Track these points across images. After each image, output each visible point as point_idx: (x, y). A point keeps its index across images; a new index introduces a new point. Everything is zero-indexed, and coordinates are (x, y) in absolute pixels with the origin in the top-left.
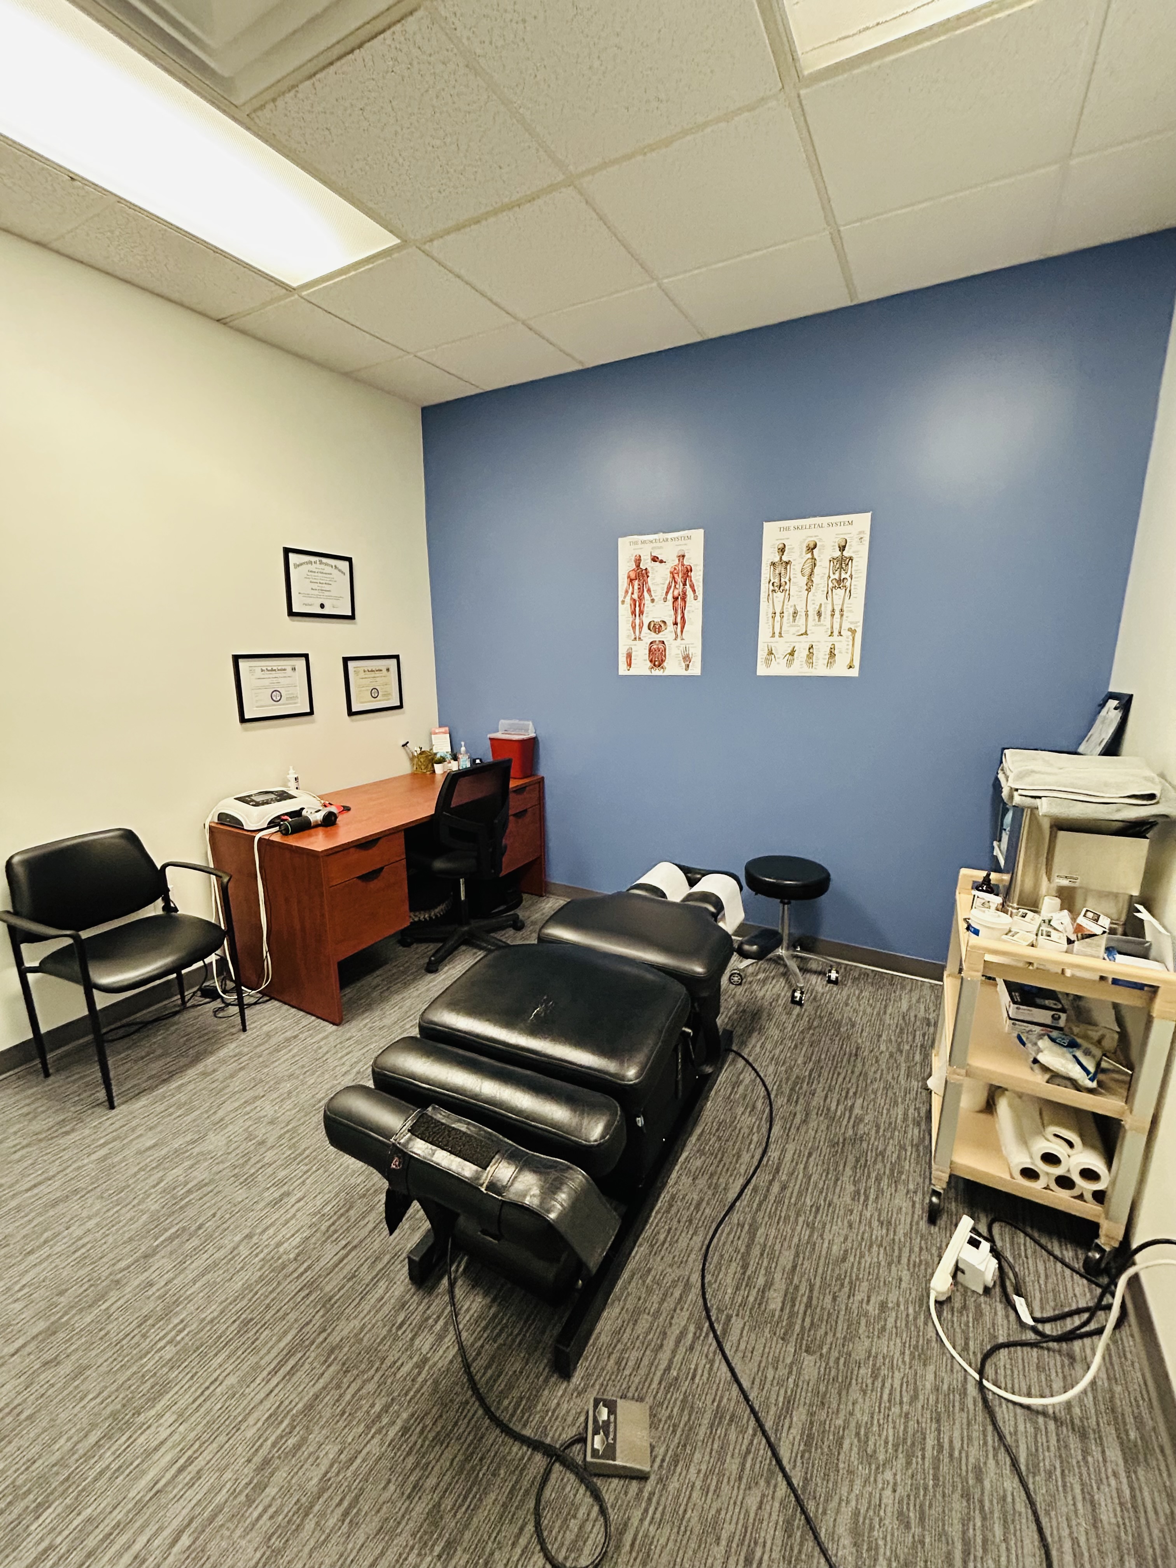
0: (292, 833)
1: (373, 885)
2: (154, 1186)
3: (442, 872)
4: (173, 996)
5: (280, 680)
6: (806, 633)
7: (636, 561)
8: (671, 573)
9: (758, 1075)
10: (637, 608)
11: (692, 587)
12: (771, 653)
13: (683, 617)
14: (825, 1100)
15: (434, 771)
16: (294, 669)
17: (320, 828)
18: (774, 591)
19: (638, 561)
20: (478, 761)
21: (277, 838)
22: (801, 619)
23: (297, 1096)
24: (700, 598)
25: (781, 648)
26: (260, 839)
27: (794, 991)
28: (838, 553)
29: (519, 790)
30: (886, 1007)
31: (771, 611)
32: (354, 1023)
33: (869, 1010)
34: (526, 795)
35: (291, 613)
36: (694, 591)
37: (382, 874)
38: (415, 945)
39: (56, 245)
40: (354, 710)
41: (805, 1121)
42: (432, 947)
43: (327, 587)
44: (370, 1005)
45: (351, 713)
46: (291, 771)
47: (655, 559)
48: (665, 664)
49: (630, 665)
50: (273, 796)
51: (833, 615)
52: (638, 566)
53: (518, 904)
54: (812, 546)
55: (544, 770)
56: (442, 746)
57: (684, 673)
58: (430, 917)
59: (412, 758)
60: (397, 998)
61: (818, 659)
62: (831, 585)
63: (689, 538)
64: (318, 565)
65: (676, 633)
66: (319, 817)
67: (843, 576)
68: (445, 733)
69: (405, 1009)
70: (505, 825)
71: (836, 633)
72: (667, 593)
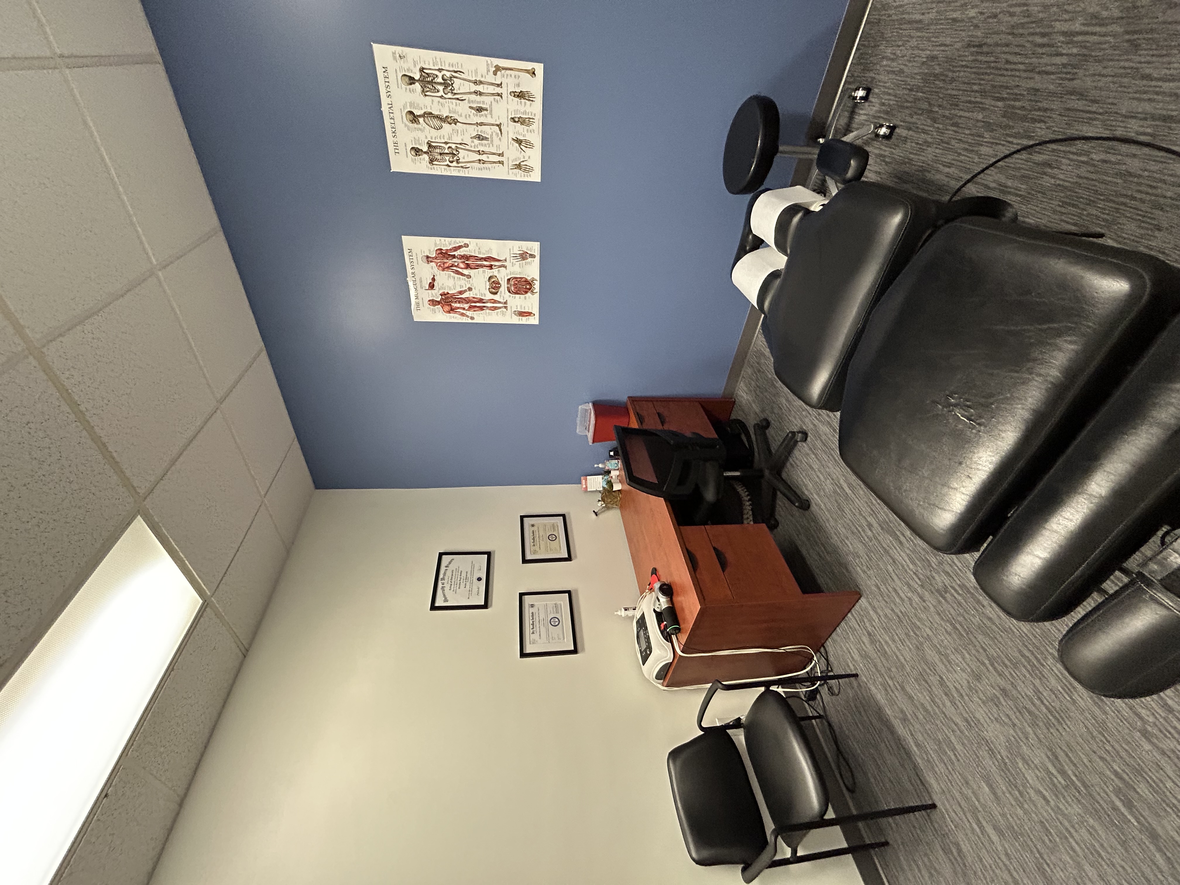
0: (679, 624)
1: (730, 557)
2: (1047, 802)
3: (718, 492)
4: (812, 724)
5: (541, 618)
6: (499, 126)
7: (434, 305)
8: (443, 270)
9: (992, 165)
10: (478, 304)
11: (456, 249)
12: (519, 166)
13: (485, 259)
14: (1047, 73)
15: (619, 491)
16: (532, 606)
17: (674, 599)
18: (458, 161)
19: (433, 303)
20: (612, 453)
21: (683, 638)
22: (487, 131)
23: (945, 647)
24: (466, 241)
25: (513, 153)
26: (682, 652)
27: (877, 135)
28: (417, 86)
29: (641, 419)
30: (910, 22)
31: (476, 165)
32: (860, 582)
33: (913, 43)
34: (644, 413)
35: (485, 606)
36: (460, 247)
37: (719, 549)
38: (777, 517)
39: (181, 791)
40: (567, 556)
41: (1081, 95)
42: (781, 502)
43: (464, 574)
44: (841, 564)
45: (569, 559)
46: (619, 613)
47: (432, 286)
48: (529, 278)
49: (529, 314)
50: (642, 633)
51: (481, 94)
52: (439, 303)
53: (742, 425)
54: (411, 117)
55: (622, 396)
56: (597, 483)
57: (537, 259)
58: (749, 500)
59: (607, 508)
60: (835, 540)
61: (525, 113)
62: (450, 95)
63: (410, 251)
64: (445, 581)
65: (500, 267)
66: (663, 599)
67: (440, 80)
68: (586, 480)
69: (849, 535)
70: (674, 434)
71: (498, 90)
72: (462, 274)
